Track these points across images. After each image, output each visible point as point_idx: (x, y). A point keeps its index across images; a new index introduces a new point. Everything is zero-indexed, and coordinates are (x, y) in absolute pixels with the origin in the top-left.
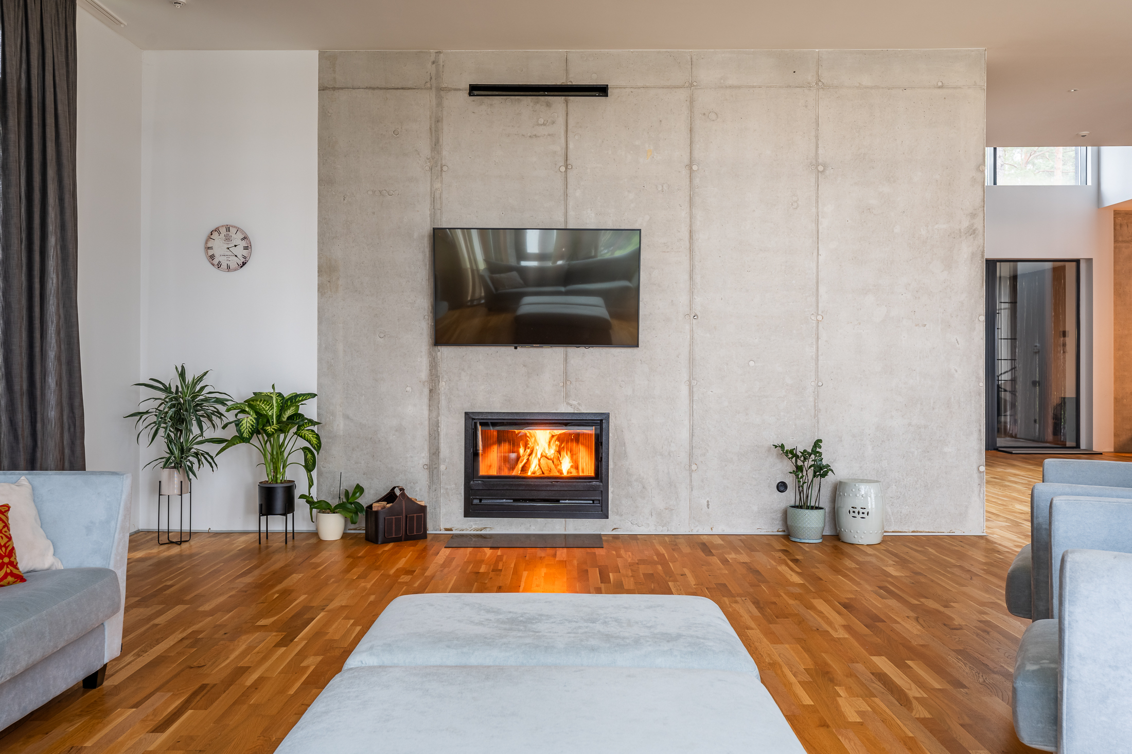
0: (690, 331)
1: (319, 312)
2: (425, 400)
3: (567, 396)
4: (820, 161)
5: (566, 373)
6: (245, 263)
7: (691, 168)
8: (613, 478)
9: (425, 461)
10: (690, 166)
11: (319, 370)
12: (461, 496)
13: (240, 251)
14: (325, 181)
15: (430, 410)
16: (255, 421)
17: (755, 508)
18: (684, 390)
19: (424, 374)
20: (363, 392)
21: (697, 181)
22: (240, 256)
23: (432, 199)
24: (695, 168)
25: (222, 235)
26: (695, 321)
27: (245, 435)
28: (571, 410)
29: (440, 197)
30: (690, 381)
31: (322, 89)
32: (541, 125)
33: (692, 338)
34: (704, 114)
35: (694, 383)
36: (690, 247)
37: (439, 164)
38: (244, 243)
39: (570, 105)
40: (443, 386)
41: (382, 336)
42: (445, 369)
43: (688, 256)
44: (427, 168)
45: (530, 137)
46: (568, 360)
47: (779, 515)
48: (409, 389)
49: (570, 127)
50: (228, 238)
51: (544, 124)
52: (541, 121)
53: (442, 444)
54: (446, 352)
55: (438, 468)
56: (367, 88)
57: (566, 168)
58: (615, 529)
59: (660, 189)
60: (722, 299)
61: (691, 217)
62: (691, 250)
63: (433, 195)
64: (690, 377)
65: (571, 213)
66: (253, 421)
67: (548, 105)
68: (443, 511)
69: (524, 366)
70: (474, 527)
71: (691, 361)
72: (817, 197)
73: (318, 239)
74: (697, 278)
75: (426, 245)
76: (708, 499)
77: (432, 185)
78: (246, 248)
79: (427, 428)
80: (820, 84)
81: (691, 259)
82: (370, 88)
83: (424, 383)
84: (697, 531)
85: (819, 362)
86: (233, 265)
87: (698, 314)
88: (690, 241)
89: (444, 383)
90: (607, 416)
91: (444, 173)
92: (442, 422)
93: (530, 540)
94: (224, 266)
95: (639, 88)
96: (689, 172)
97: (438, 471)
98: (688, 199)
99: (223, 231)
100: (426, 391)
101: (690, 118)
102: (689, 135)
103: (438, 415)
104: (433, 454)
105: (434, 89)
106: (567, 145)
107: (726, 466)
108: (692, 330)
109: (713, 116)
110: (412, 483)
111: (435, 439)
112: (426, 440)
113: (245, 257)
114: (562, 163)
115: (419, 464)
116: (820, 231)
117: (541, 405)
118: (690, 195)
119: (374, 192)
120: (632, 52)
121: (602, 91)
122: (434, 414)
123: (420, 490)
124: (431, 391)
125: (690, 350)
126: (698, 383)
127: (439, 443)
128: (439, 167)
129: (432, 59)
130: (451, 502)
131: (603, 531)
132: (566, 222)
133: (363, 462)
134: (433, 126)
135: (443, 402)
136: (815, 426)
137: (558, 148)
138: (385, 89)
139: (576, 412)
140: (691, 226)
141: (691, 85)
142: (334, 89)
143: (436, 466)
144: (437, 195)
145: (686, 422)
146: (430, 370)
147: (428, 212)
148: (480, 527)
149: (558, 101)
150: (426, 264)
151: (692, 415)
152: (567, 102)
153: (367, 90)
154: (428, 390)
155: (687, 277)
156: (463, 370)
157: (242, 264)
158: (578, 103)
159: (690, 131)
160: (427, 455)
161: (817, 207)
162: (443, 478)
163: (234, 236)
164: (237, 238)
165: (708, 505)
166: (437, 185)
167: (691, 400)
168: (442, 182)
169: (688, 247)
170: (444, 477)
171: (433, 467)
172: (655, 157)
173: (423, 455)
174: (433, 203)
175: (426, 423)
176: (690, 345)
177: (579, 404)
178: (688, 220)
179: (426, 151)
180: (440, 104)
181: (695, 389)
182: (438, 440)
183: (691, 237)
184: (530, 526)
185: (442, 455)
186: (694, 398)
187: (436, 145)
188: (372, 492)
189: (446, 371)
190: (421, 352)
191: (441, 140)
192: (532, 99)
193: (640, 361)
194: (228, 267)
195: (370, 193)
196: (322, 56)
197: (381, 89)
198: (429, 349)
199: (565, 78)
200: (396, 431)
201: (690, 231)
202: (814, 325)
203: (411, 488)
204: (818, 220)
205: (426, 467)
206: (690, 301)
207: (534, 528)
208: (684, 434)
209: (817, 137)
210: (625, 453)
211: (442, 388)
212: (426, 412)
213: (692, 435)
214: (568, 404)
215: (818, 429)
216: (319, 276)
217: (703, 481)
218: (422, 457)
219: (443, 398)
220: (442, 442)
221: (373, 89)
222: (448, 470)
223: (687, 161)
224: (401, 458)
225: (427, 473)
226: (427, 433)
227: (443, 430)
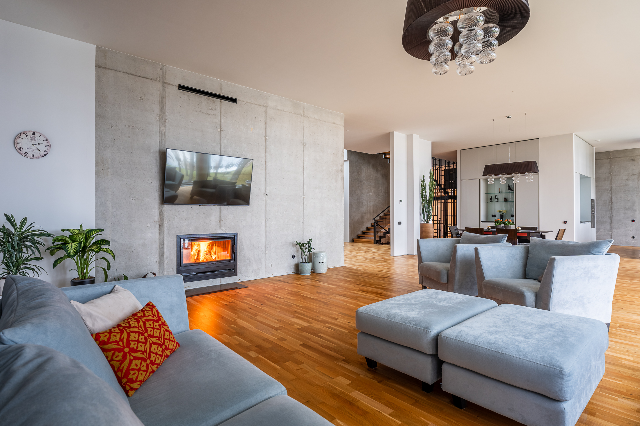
0: (265, 200)
1: (96, 185)
2: (157, 230)
3: (221, 226)
4: (304, 142)
5: (220, 216)
6: (46, 155)
8: (239, 259)
9: (158, 259)
10: (265, 137)
11: (96, 216)
13: (42, 147)
14: (100, 116)
15: (160, 235)
17: (286, 265)
18: (263, 223)
19: (156, 218)
20: (123, 227)
21: (268, 143)
22: (42, 150)
23: (160, 134)
24: (267, 138)
25: (29, 137)
26: (267, 196)
28: (222, 232)
29: (164, 134)
30: (265, 219)
31: (98, 66)
32: (211, 110)
33: (266, 203)
34: (270, 118)
35: (267, 220)
37: (164, 118)
38: (45, 143)
39: (222, 103)
41: (134, 199)
42: (167, 215)
44: (158, 119)
45: (206, 114)
46: (221, 211)
47: (293, 267)
48: (148, 225)
49: (222, 113)
50: (33, 139)
51: (212, 110)
52: (211, 108)
54: (168, 208)
55: (163, 262)
56: (125, 73)
57: (221, 130)
58: (240, 279)
59: (255, 144)
60: (276, 188)
61: (266, 156)
62: (266, 169)
63: (161, 132)
65: (223, 149)
67: (214, 102)
69: (204, 214)
71: (266, 211)
72: (303, 154)
73: (96, 146)
74: (268, 180)
75: (157, 156)
76: (271, 264)
77: (160, 128)
78: (47, 146)
79: (158, 244)
80: (304, 115)
81: (266, 172)
82: (127, 73)
83: (156, 222)
84: (268, 276)
85: (304, 212)
86: (36, 155)
87: (268, 194)
88: (265, 166)
89: (166, 222)
90: (237, 234)
91: (166, 123)
92: (166, 240)
93: (206, 289)
94: (30, 155)
95: (248, 103)
96: (265, 139)
97: (164, 264)
98: (265, 149)
99: (30, 134)
100: (158, 226)
101: (265, 119)
102: (265, 125)
103: (164, 237)
104: (161, 256)
105: (161, 82)
106: (221, 120)
107: (277, 250)
109: (273, 119)
111: (162, 248)
112: (157, 249)
113: (46, 151)
114: (219, 128)
115: (154, 261)
116: (304, 166)
117: (211, 230)
119: (129, 126)
120: (246, 88)
121: (234, 101)
122: (162, 237)
124: (160, 226)
125: (265, 207)
127: (164, 250)
128: (164, 120)
129: (161, 67)
131: (235, 281)
132: (221, 153)
134: (161, 99)
135: (166, 231)
137: (217, 121)
138: (135, 75)
139: (224, 233)
140: (266, 160)
141: (266, 106)
142: (105, 68)
144: (163, 133)
145: (264, 235)
146: (159, 216)
147: (158, 141)
149: (218, 101)
151: (266, 232)
153: (125, 74)
154: (159, 225)
155: (264, 179)
156: (176, 215)
157: (43, 155)
158: (225, 103)
159: (266, 123)
160: (158, 256)
161: (303, 158)
162: (166, 267)
163: (38, 138)
164: (41, 140)
165: (271, 266)
166: (163, 128)
167: (266, 227)
168: (165, 127)
170: (166, 266)
171: (161, 262)
172: (253, 131)
173: (156, 256)
174: (161, 136)
175: (158, 241)
176: (265, 205)
177: (226, 229)
179: (157, 111)
180: (164, 90)
181: (267, 222)
183: (266, 164)
184: (206, 283)
185: (165, 256)
187: (162, 109)
190: (155, 207)
191: (165, 107)
192: (207, 97)
193: (248, 212)
194: (33, 156)
195: (127, 126)
196: (98, 49)
197: (133, 75)
198: (159, 206)
199: (220, 91)
200: (142, 246)
201: (265, 162)
202: (303, 199)
204: (304, 162)
205: (157, 262)
206: (265, 189)
208: (264, 240)
209: (303, 133)
210: (243, 248)
211: (166, 224)
212: (158, 236)
213: (266, 240)
214: (221, 229)
215: (304, 235)
216: (96, 166)
217: (270, 257)
218: (156, 258)
219: (166, 229)
221: (129, 74)
222: (168, 262)
223: (264, 135)
224: (144, 259)
225: (158, 265)
226: (158, 246)
227: (166, 244)
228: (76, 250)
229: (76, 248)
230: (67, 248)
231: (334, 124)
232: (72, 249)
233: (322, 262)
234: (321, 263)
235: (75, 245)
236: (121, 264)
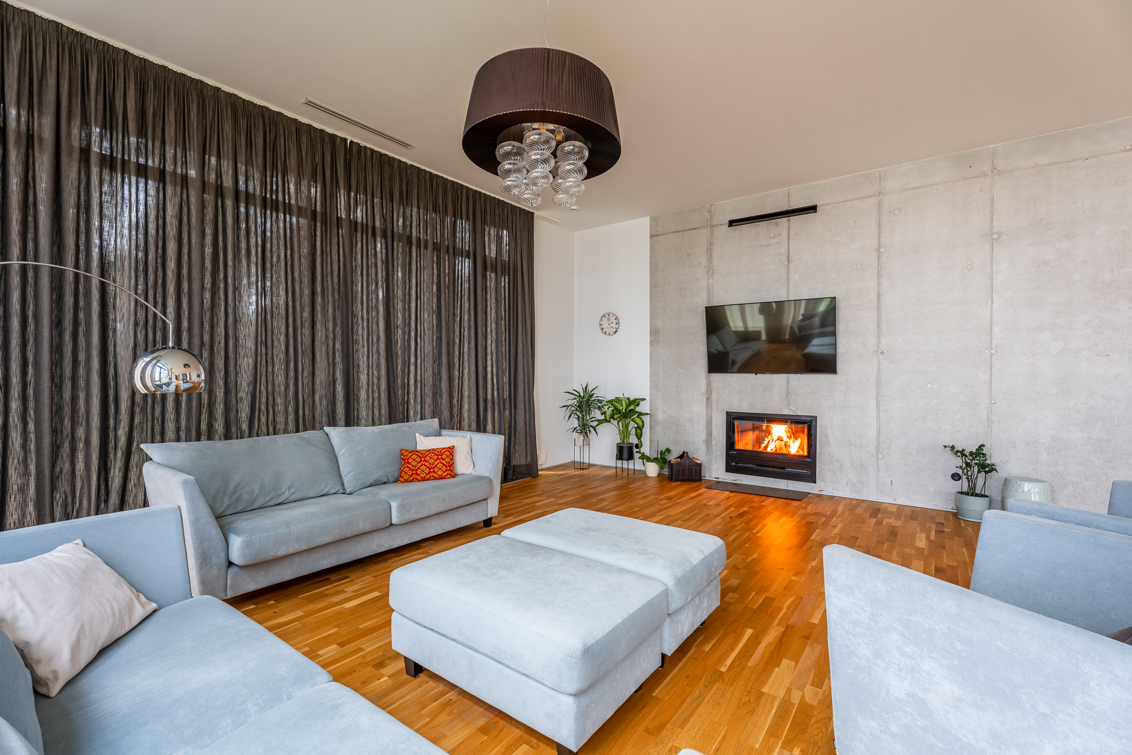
1: (650, 355)
2: (704, 404)
3: (789, 404)
4: (995, 230)
5: (788, 390)
6: (617, 331)
7: (879, 251)
8: (819, 458)
9: (705, 438)
10: (878, 250)
12: (724, 460)
13: (614, 325)
14: (653, 285)
15: (707, 410)
16: (612, 412)
17: (932, 490)
18: (873, 403)
19: (704, 389)
20: (672, 398)
21: (883, 259)
22: (614, 328)
23: (708, 289)
24: (882, 250)
25: (606, 318)
26: (881, 356)
27: (608, 419)
28: (791, 413)
29: (713, 288)
30: (877, 397)
31: (652, 236)
32: (772, 237)
33: (879, 368)
34: (890, 212)
35: (880, 398)
36: (878, 305)
37: (712, 269)
38: (616, 321)
39: (790, 222)
40: (714, 396)
41: (682, 367)
42: (715, 386)
43: (876, 311)
44: (705, 272)
45: (765, 246)
46: (789, 382)
48: (695, 397)
49: (791, 236)
50: (609, 319)
51: (774, 237)
52: (772, 235)
53: (714, 429)
54: (717, 377)
55: (711, 443)
56: (673, 232)
57: (788, 262)
58: (821, 491)
59: (855, 268)
60: (904, 340)
61: (879, 284)
62: (879, 307)
63: (708, 287)
64: (877, 394)
65: (792, 290)
67: (777, 224)
68: (714, 467)
69: (761, 385)
70: (731, 478)
71: (878, 383)
72: (992, 259)
73: (650, 317)
74: (884, 327)
75: (703, 317)
76: (891, 479)
77: (708, 282)
78: (617, 324)
79: (705, 420)
80: (995, 171)
81: (879, 313)
82: (675, 232)
83: (704, 394)
84: (883, 500)
85: (993, 385)
86: (611, 333)
87: (884, 351)
88: (878, 301)
90: (816, 418)
91: (714, 274)
92: (714, 417)
94: (607, 333)
95: (839, 203)
96: (877, 254)
97: (711, 444)
98: (876, 272)
99: (607, 315)
100: (705, 399)
101: (878, 216)
102: (878, 229)
103: (711, 412)
104: (709, 435)
105: (709, 227)
106: (789, 247)
107: (907, 457)
108: (879, 362)
109: (897, 212)
110: (697, 450)
111: (709, 426)
112: (705, 426)
113: (616, 328)
114: (786, 259)
115: (701, 439)
116: (994, 285)
117: (772, 409)
118: (878, 269)
119: (677, 289)
120: (834, 180)
121: (813, 209)
122: (709, 412)
123: (702, 454)
124: (707, 399)
125: (878, 375)
126: (884, 399)
127: (711, 429)
128: (712, 271)
129: (708, 209)
130: (719, 462)
131: (813, 491)
132: (788, 296)
133: (672, 436)
134: (708, 248)
135: (714, 406)
136: (988, 434)
137: (783, 250)
138: (683, 231)
139: (794, 414)
140: (878, 291)
141: (880, 193)
142: (657, 235)
143: (710, 441)
144: (711, 287)
145: (875, 425)
146: (707, 387)
147: (704, 298)
148: (735, 479)
149: (783, 221)
151: (879, 420)
152: (789, 220)
155: (875, 326)
156: (725, 387)
157: (615, 332)
158: (795, 220)
159: (879, 225)
160: (705, 435)
161: (992, 267)
162: (714, 448)
163: (611, 318)
164: (613, 319)
165: (892, 483)
166: (711, 281)
167: (878, 410)
168: (713, 279)
171: (708, 442)
172: (851, 247)
173: (703, 435)
174: (708, 292)
175: (705, 417)
176: (878, 372)
177: (797, 410)
178: (877, 287)
179: (705, 263)
180: (712, 235)
181: (881, 403)
182: (711, 426)
183: (879, 298)
184: (765, 482)
185: (713, 436)
186: (881, 409)
187: (710, 258)
188: (677, 453)
189: (715, 388)
190: (702, 376)
191: (713, 255)
192: (767, 222)
193: (839, 383)
194: (609, 334)
195: (675, 289)
196: (651, 219)
197: (681, 231)
198: (706, 375)
199: (788, 205)
200: (689, 420)
201: (878, 294)
202: (988, 357)
203: (697, 452)
204: (992, 276)
205: (704, 441)
206: (878, 342)
207: (767, 484)
208: (873, 433)
209: (992, 213)
210: (829, 443)
212: (705, 411)
213: (879, 434)
214: (789, 409)
215: (991, 436)
216: (650, 336)
217: (887, 466)
218: (702, 436)
219: (714, 403)
221: (677, 232)
222: (717, 444)
223: (876, 247)
224: (691, 435)
225: (705, 444)
226: (705, 423)
227: (714, 421)
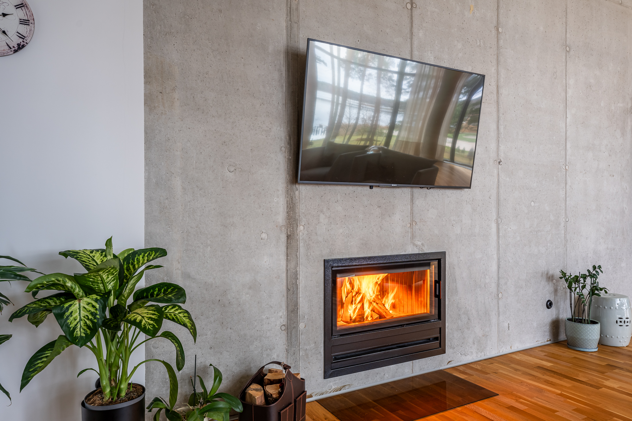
0: (497, 175)
1: (146, 133)
2: (283, 248)
3: (413, 237)
4: (568, 42)
5: (412, 213)
6: (23, 46)
7: (498, 30)
8: (448, 313)
9: (283, 320)
10: (497, 28)
11: (147, 213)
12: (321, 355)
13: (12, 25)
15: (288, 260)
16: (97, 306)
17: (535, 324)
19: (281, 218)
20: (209, 242)
21: (501, 42)
22: (12, 33)
23: (289, 9)
24: (500, 30)
26: (500, 166)
27: (79, 332)
28: (416, 251)
29: (297, 9)
30: (497, 219)
33: (498, 181)
35: (500, 221)
38: (21, 14)
40: (302, 231)
41: (232, 169)
42: (303, 211)
43: (496, 108)
46: (414, 201)
47: (547, 328)
48: (264, 236)
53: (300, 299)
55: (296, 328)
57: (412, 6)
58: (449, 362)
59: (478, 44)
60: (516, 148)
62: (498, 102)
63: (289, 4)
64: (497, 216)
66: (93, 306)
69: (379, 206)
70: (333, 387)
71: (498, 202)
72: (566, 71)
73: (144, 31)
75: (282, 63)
76: (509, 322)
78: (24, 22)
79: (285, 281)
81: (498, 111)
83: (281, 227)
84: (503, 352)
85: (567, 202)
87: (502, 160)
88: (497, 95)
89: (302, 228)
90: (444, 253)
92: (301, 273)
96: (496, 32)
97: (297, 331)
100: (283, 238)
103: (297, 264)
104: (292, 312)
107: (519, 291)
110: (268, 350)
111: (293, 294)
112: (283, 296)
113: (22, 37)
115: (276, 325)
116: (567, 99)
117: (392, 247)
122: (292, 265)
123: (278, 356)
124: (288, 237)
125: (497, 192)
126: (502, 221)
127: (297, 298)
130: (311, 364)
131: (441, 366)
133: (209, 333)
135: (302, 250)
136: (565, 253)
139: (420, 252)
143: (295, 325)
144: (294, 6)
145: (495, 256)
146: (287, 213)
147: (284, 24)
148: (339, 386)
150: (283, 86)
151: (498, 249)
154: (286, 236)
156: (322, 211)
157: (16, 46)
160: (285, 313)
161: (566, 80)
162: (302, 338)
165: (509, 327)
167: (498, 237)
169: (496, 100)
170: (303, 336)
171: (291, 327)
172: (475, 13)
174: (289, 14)
175: (284, 275)
176: (497, 188)
177: (423, 244)
178: (496, 75)
181: (500, 227)
182: (297, 294)
184: (384, 374)
185: (301, 312)
186: (500, 235)
189: (304, 213)
190: (278, 190)
193: (466, 202)
198: (287, 188)
200: (250, 288)
201: (497, 86)
202: (564, 173)
204: (566, 89)
205: (283, 328)
206: (497, 148)
207: (387, 376)
208: (494, 268)
209: (566, 23)
211: (301, 234)
212: (283, 263)
213: (499, 267)
214: (414, 244)
215: (567, 255)
216: (146, 83)
217: (505, 307)
218: (281, 317)
219: (302, 246)
220: (300, 296)
222: (307, 328)
223: (495, 23)
224: (255, 321)
225: (284, 334)
226: (285, 288)
227: (302, 282)
228: (91, 320)
229: (92, 314)
230: (67, 314)
231: (621, 4)
232: (81, 320)
233: (623, 320)
234: (621, 324)
235: (88, 304)
236: (205, 337)
